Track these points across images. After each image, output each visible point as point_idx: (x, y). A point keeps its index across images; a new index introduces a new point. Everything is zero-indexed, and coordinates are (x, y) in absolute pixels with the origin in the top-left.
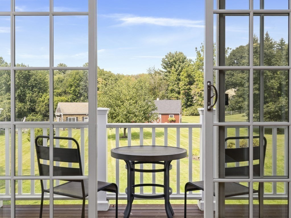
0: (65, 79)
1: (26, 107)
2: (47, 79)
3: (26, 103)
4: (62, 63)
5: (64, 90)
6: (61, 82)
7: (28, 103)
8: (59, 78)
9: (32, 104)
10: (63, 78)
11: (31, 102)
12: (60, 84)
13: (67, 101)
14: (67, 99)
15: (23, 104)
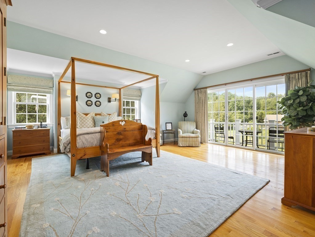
0: (272, 101)
1: (248, 117)
2: (260, 102)
3: (248, 115)
4: (271, 92)
5: (271, 108)
6: (270, 103)
7: (249, 115)
8: (268, 101)
9: (251, 116)
10: (271, 101)
11: (251, 114)
12: (269, 104)
13: (273, 114)
14: (273, 113)
15: (246, 116)
